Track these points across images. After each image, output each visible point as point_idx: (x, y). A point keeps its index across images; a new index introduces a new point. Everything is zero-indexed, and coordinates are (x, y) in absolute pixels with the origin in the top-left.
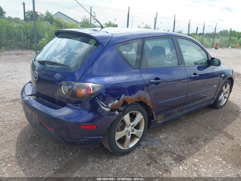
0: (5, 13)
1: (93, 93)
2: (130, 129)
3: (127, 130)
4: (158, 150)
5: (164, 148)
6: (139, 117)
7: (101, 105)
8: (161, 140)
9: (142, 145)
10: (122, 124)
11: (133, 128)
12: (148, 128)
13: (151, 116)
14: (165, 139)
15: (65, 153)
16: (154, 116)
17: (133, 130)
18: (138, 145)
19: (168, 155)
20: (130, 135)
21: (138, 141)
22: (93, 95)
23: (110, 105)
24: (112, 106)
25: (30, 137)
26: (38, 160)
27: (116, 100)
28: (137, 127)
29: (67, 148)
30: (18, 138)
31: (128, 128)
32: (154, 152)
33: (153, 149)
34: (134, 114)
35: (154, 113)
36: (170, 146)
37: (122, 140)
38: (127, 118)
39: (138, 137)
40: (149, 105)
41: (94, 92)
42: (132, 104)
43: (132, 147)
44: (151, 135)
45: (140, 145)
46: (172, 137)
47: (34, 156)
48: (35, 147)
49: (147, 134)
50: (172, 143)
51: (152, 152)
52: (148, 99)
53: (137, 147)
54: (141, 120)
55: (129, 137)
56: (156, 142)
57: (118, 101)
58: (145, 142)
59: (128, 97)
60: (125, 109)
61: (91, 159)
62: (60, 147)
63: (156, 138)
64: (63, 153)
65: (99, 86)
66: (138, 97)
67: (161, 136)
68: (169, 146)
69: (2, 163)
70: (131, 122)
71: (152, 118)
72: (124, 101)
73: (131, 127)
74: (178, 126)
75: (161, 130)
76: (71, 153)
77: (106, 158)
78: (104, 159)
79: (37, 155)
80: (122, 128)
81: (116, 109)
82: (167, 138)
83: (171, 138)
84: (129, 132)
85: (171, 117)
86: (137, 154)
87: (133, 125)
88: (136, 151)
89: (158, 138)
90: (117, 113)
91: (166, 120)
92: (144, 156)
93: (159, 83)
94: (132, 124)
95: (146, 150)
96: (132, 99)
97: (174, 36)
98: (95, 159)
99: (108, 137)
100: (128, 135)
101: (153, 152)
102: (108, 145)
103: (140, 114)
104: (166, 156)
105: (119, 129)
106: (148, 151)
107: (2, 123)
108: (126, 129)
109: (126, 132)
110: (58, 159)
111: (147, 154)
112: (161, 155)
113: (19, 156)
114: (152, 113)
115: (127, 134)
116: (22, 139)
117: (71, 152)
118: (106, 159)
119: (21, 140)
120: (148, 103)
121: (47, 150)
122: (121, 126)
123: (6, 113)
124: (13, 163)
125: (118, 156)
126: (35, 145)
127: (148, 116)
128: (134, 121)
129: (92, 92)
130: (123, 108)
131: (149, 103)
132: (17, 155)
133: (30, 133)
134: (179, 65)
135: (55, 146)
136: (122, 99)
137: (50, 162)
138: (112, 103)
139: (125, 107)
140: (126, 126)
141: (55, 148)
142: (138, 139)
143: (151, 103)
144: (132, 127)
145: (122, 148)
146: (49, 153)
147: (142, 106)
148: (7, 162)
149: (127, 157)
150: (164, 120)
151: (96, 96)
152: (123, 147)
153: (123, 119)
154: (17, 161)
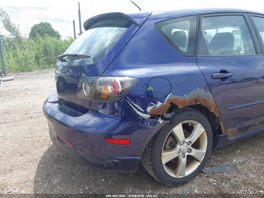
0: (61, 36)
1: (122, 91)
2: (184, 147)
3: (180, 150)
4: (232, 181)
5: (241, 178)
6: (199, 130)
7: (135, 109)
8: (235, 166)
9: (206, 173)
10: (171, 140)
11: (190, 146)
12: (214, 146)
13: (217, 128)
14: (241, 164)
15: (95, 179)
16: (222, 128)
17: (190, 149)
18: (199, 171)
19: (249, 191)
20: (185, 156)
21: (199, 167)
22: (123, 94)
23: (149, 109)
24: (152, 110)
25: (56, 157)
26: (59, 187)
27: (158, 102)
28: (197, 145)
29: (99, 172)
30: (43, 158)
31: (182, 146)
32: (226, 183)
33: (223, 179)
34: (190, 125)
35: (222, 124)
36: (252, 176)
37: (174, 164)
38: (178, 130)
39: (198, 161)
40: (213, 111)
41: (124, 89)
42: (184, 110)
43: (189, 175)
44: (219, 159)
45: (202, 172)
46: (253, 162)
47: (56, 181)
48: (59, 169)
49: (213, 157)
50: (254, 170)
51: (222, 183)
52: (212, 103)
53: (197, 175)
54: (202, 135)
55: (184, 160)
56: (228, 168)
57: (161, 104)
58: (210, 168)
59: (179, 97)
60: (174, 116)
61: (129, 189)
62: (89, 171)
63: (228, 163)
64: (93, 180)
65: (130, 80)
66: (194, 98)
67: (235, 161)
68: (250, 175)
69: (16, 188)
70: (186, 137)
71: (220, 131)
72: (172, 103)
73: (185, 144)
74: (260, 146)
75: (234, 152)
76: (103, 180)
77: (151, 189)
78: (148, 190)
79: (60, 180)
80: (173, 146)
81: (159, 116)
82: (246, 163)
83: (251, 163)
84: (184, 153)
85: (249, 132)
86: (198, 186)
87: (189, 142)
88: (196, 181)
89: (231, 163)
90: (161, 121)
91: (241, 135)
92: (209, 189)
93: (227, 78)
94: (187, 140)
95: (211, 180)
96: (185, 102)
97: (247, 13)
98: (135, 190)
99: (150, 159)
100: (183, 157)
101: (224, 183)
102: (152, 170)
103: (199, 125)
104: (246, 191)
105: (168, 147)
106: (215, 182)
107: (30, 139)
108: (178, 147)
109: (179, 153)
110: (84, 187)
111: (214, 186)
112: (238, 189)
113: (38, 181)
114: (219, 124)
115: (180, 155)
116: (47, 159)
117: (102, 178)
118: (150, 191)
119: (45, 161)
120: (211, 108)
121: (73, 174)
122: (171, 143)
123: (38, 129)
124: (28, 189)
125: (169, 187)
126: (59, 167)
127: (213, 130)
128: (191, 136)
129: (120, 90)
130: (170, 114)
131: (213, 108)
132: (35, 179)
133: (57, 152)
134: (257, 54)
135: (83, 169)
136: (168, 100)
137: (74, 191)
138: (153, 106)
139: (173, 113)
140: (178, 142)
141: (84, 172)
142: (198, 164)
143: (217, 109)
144: (188, 144)
145: (173, 175)
146: (74, 178)
147: (203, 113)
148: (21, 187)
149: (183, 189)
150: (239, 136)
151: (127, 96)
152: (175, 174)
153: (173, 131)
154: (33, 186)
